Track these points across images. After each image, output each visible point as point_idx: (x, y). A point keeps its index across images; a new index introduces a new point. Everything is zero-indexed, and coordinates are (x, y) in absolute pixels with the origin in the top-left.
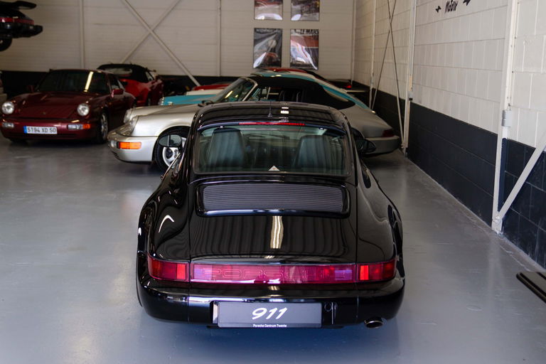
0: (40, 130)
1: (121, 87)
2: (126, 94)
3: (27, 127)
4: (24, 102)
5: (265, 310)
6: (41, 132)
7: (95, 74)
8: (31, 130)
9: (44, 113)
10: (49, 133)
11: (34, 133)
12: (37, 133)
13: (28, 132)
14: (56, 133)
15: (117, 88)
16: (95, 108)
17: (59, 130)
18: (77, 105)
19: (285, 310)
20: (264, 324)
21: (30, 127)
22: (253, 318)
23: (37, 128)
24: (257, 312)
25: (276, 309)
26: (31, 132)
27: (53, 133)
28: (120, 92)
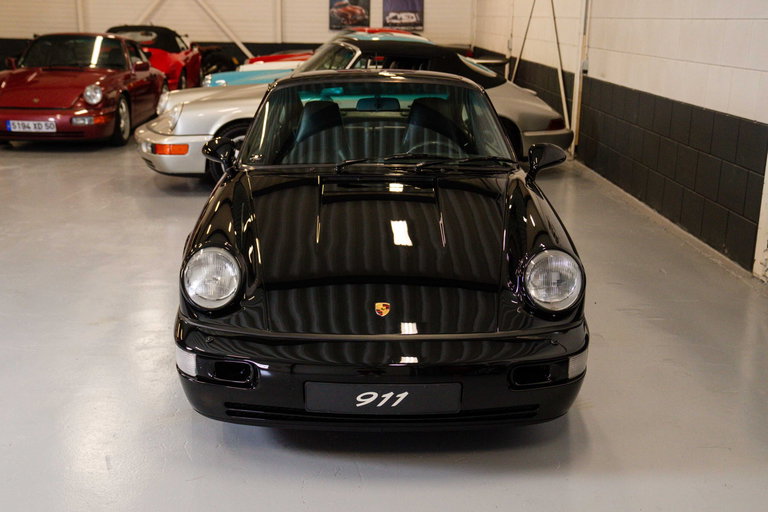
0: (32, 126)
1: (145, 60)
2: (153, 70)
3: (11, 122)
4: (4, 84)
6: (33, 130)
7: (106, 40)
8: (16, 126)
9: (36, 100)
10: (44, 130)
11: (22, 130)
12: (27, 130)
13: (13, 130)
14: (54, 130)
15: (139, 62)
16: (109, 92)
17: (59, 125)
18: (83, 88)
21: (16, 122)
23: (26, 123)
26: (17, 130)
27: (50, 130)
28: (144, 68)
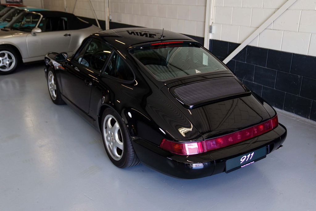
5: (245, 156)
19: (253, 153)
20: (245, 164)
22: (241, 163)
24: (242, 159)
25: (250, 154)
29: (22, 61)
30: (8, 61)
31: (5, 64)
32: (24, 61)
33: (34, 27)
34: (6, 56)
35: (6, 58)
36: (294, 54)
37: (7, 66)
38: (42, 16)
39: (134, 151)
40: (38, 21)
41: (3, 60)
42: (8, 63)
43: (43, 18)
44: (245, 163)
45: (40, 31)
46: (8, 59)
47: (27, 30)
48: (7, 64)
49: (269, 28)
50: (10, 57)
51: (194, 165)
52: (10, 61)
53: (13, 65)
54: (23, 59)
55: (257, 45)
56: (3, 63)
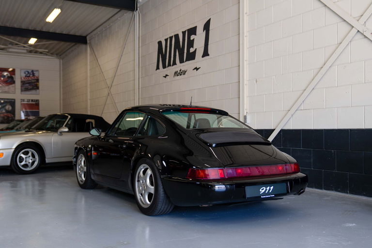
5: (265, 188)
22: (261, 193)
24: (262, 190)
29: (45, 161)
30: (31, 160)
31: (27, 163)
32: (47, 161)
33: (61, 127)
34: (30, 154)
35: (29, 156)
36: (325, 130)
37: (29, 165)
38: (69, 117)
39: (165, 191)
40: (65, 121)
41: (26, 158)
42: (31, 161)
43: (70, 119)
44: (264, 194)
45: (67, 130)
46: (31, 158)
47: (54, 129)
48: (29, 163)
49: (300, 109)
50: (33, 156)
51: (216, 187)
52: (33, 160)
53: (36, 163)
54: (46, 159)
55: (291, 128)
56: (26, 161)
